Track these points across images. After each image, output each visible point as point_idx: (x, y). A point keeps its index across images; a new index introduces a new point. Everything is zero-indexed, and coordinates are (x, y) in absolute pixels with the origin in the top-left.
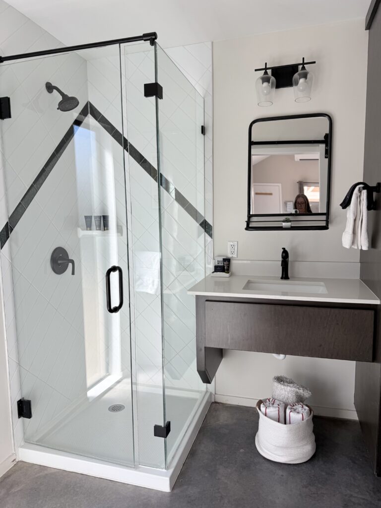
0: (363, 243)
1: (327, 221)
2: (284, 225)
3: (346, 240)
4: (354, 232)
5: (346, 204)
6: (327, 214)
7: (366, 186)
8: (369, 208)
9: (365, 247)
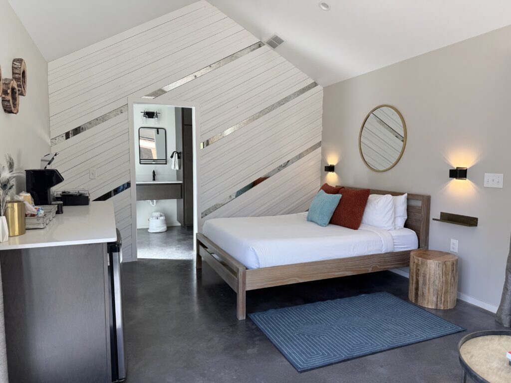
0: (177, 168)
1: (166, 162)
2: (153, 163)
3: (173, 167)
4: (175, 165)
5: (172, 157)
6: (166, 160)
7: (177, 153)
8: (178, 158)
9: (178, 169)
